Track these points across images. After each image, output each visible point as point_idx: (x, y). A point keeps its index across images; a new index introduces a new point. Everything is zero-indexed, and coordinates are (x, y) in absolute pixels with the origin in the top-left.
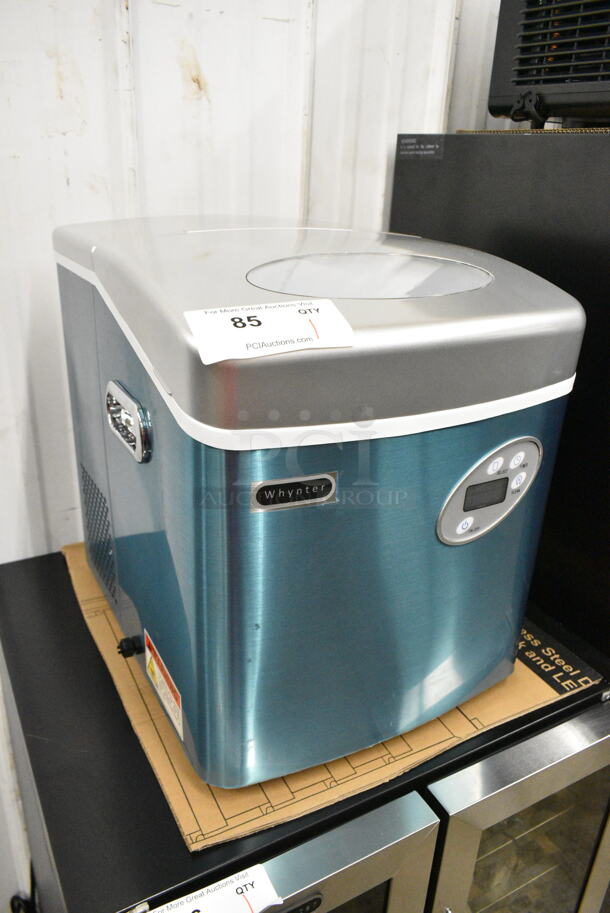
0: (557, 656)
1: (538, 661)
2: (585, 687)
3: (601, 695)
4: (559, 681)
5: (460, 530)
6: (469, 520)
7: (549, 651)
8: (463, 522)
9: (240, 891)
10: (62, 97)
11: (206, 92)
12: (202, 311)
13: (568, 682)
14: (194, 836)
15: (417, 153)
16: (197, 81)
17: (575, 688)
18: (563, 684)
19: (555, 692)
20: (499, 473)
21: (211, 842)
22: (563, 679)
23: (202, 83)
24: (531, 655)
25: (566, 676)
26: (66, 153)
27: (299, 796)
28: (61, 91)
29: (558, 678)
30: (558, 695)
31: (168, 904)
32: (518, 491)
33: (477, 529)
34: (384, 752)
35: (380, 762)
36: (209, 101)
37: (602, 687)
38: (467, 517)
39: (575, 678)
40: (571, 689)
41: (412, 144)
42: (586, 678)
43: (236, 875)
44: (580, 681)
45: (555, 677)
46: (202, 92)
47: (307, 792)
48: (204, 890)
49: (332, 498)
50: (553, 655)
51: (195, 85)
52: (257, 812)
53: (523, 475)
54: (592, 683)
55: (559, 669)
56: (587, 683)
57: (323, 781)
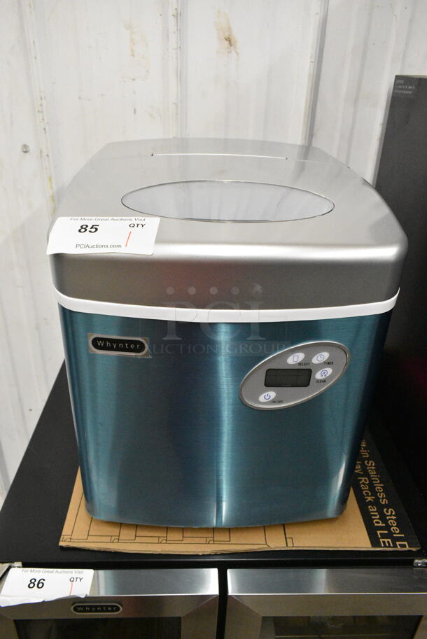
0: (394, 518)
1: (376, 515)
2: (399, 548)
3: (414, 560)
4: (380, 536)
5: (262, 399)
6: (272, 394)
7: (390, 513)
8: (266, 394)
9: (72, 579)
10: (133, 55)
11: (235, 47)
12: (70, 218)
13: (386, 540)
14: (66, 537)
15: (403, 92)
16: (229, 40)
17: (389, 546)
18: (381, 540)
19: (369, 543)
20: (300, 364)
21: (72, 545)
22: (383, 536)
23: (232, 42)
24: (373, 509)
25: (390, 535)
26: (134, 92)
27: (138, 540)
28: (133, 51)
29: (380, 534)
30: (370, 546)
31: (33, 569)
32: (324, 381)
33: (280, 402)
34: (211, 535)
35: (203, 540)
36: (237, 54)
37: (419, 555)
38: (270, 391)
39: (395, 540)
40: (385, 546)
41: (401, 84)
42: (406, 543)
43: (76, 570)
44: (398, 543)
45: (378, 532)
46: (232, 47)
47: (144, 540)
48: (55, 570)
49: (146, 355)
50: (391, 515)
51: (227, 43)
52: (108, 539)
53: (329, 371)
54: (407, 548)
55: (388, 527)
56: (404, 546)
57: (159, 537)
